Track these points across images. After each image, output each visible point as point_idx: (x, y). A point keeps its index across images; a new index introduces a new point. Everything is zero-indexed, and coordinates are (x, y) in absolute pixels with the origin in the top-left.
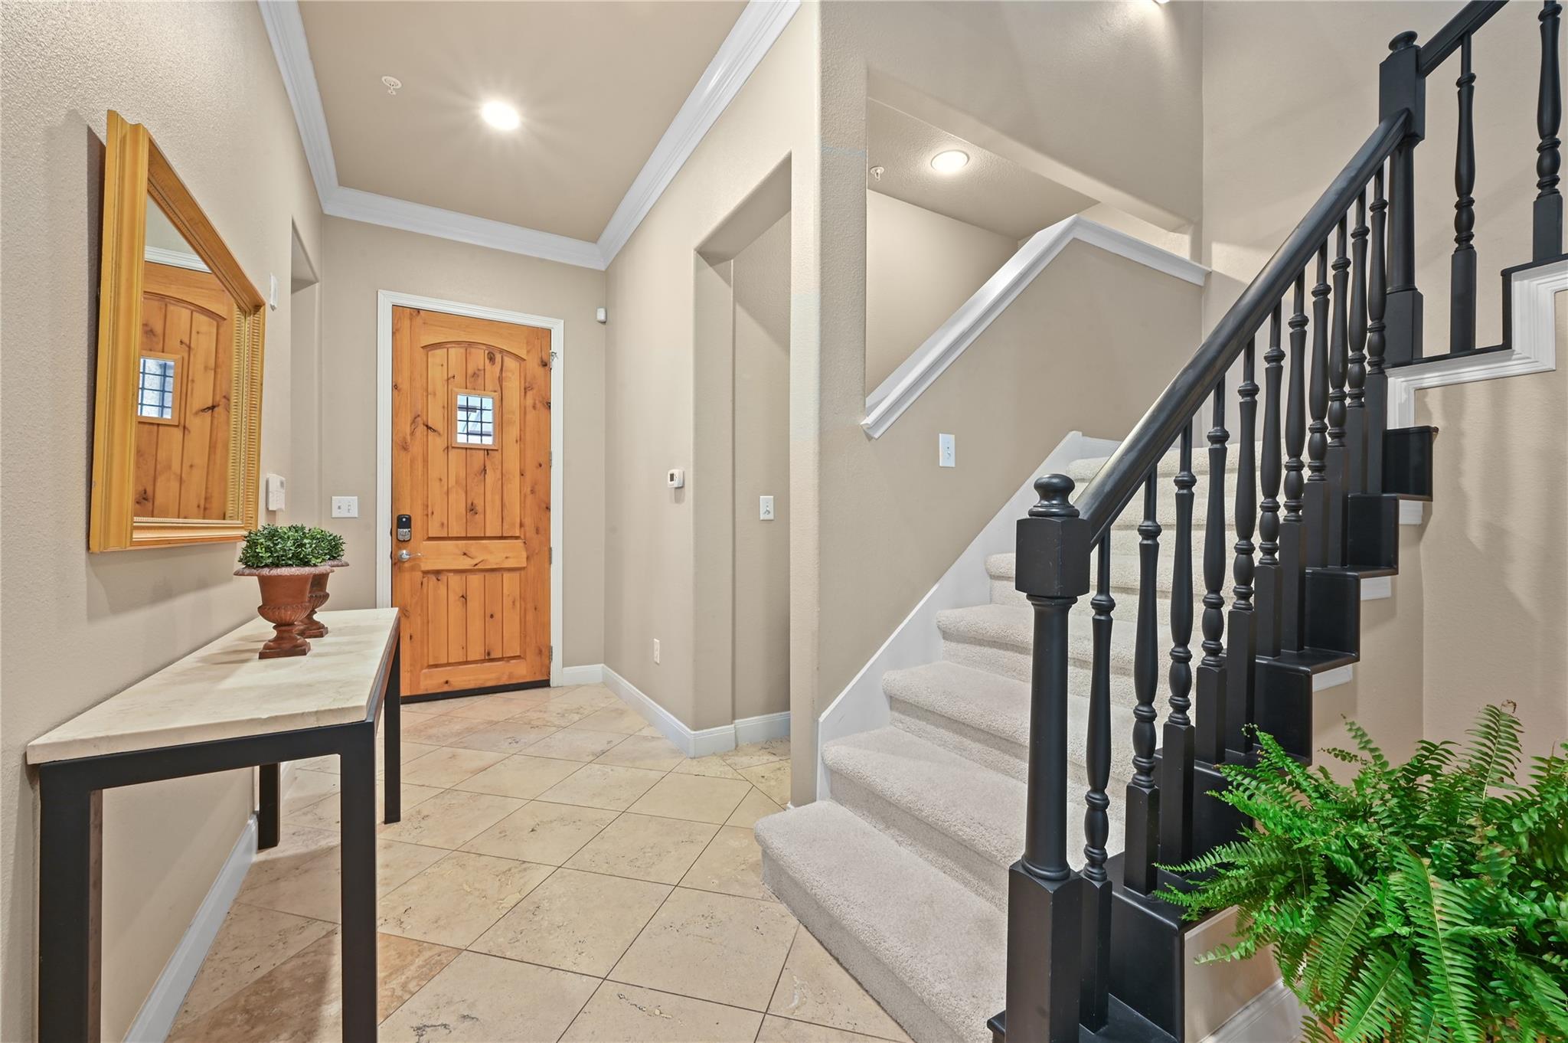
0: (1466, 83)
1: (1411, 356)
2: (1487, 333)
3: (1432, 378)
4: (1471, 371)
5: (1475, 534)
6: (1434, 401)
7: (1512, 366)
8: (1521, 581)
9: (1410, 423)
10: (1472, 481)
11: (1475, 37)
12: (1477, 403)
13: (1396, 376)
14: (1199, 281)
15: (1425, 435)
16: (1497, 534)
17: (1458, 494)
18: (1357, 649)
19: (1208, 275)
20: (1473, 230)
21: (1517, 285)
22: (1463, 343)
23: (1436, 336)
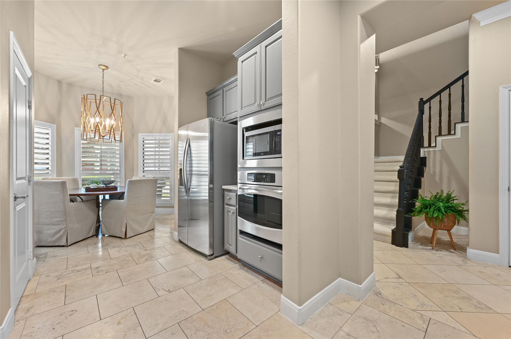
0: (430, 107)
1: (423, 147)
2: (433, 144)
3: (426, 150)
4: (431, 149)
5: (432, 172)
6: (426, 153)
7: (436, 149)
8: (437, 179)
9: (423, 156)
10: (431, 164)
11: (431, 101)
12: (432, 154)
13: (421, 149)
14: (379, 124)
15: (425, 158)
16: (434, 172)
17: (430, 167)
18: (421, 187)
19: (381, 123)
20: (431, 124)
21: (437, 138)
22: (430, 146)
23: (426, 143)
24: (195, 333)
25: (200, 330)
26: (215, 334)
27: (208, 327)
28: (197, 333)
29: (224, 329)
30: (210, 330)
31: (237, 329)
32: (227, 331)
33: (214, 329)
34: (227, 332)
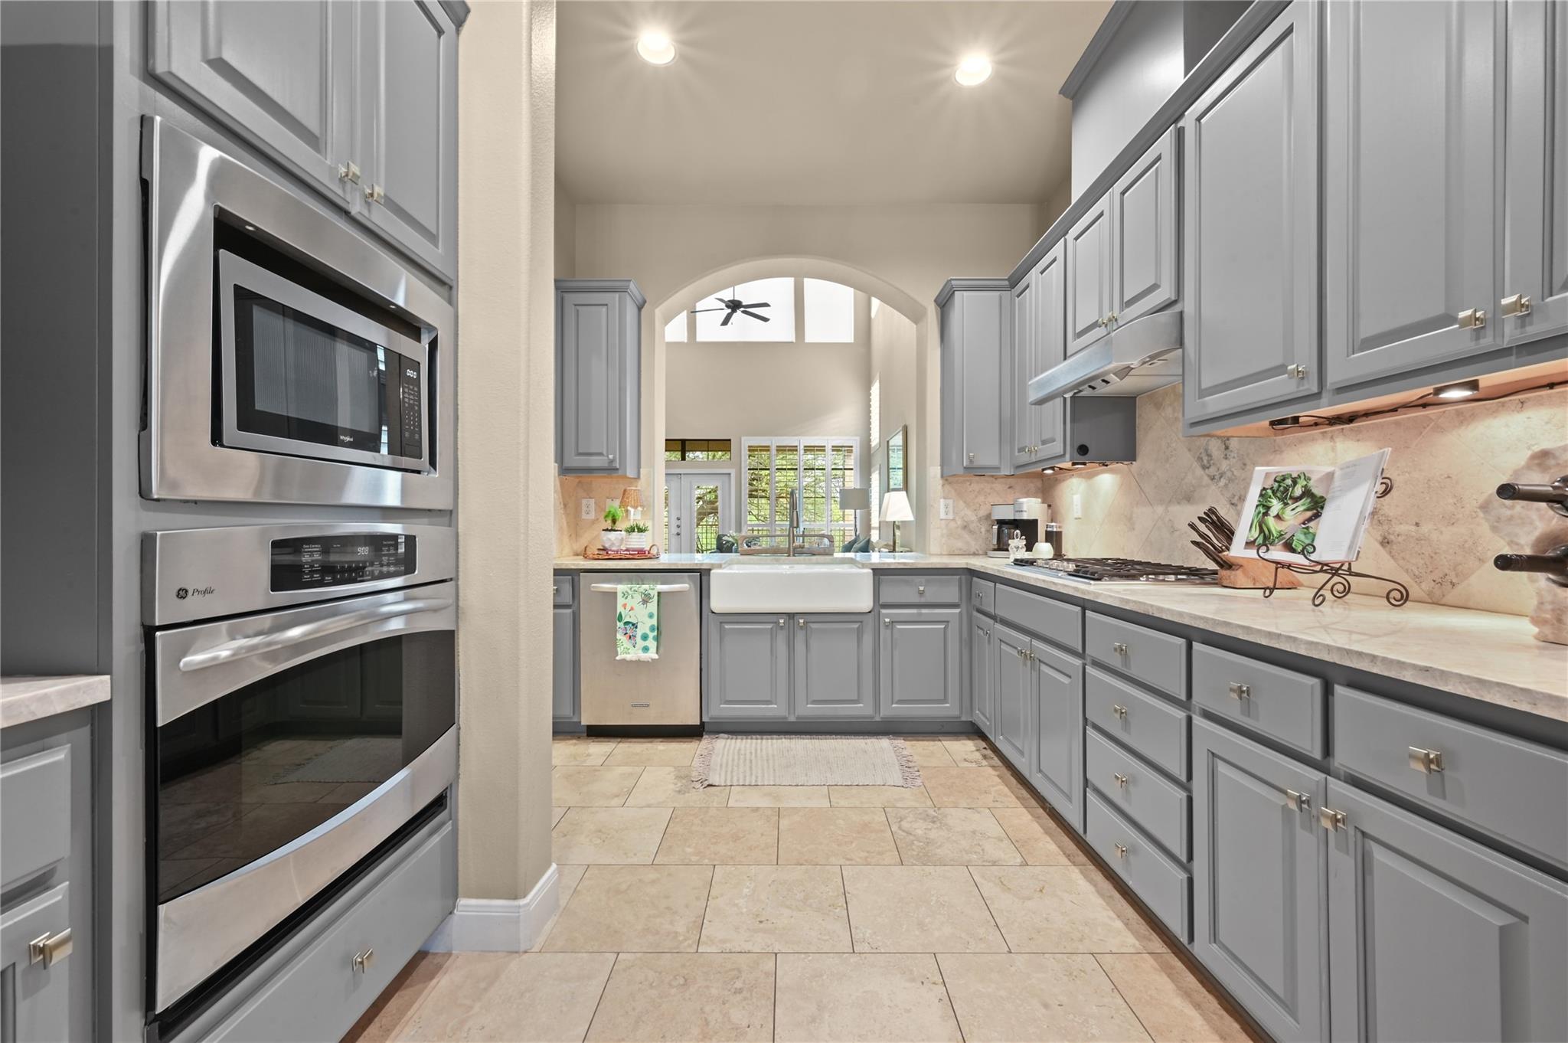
24: (749, 1027)
25: (733, 1029)
26: (710, 994)
27: (707, 1023)
28: (745, 1023)
29: (682, 992)
30: (713, 1011)
31: (660, 973)
32: (682, 981)
33: (701, 1009)
34: (686, 980)
